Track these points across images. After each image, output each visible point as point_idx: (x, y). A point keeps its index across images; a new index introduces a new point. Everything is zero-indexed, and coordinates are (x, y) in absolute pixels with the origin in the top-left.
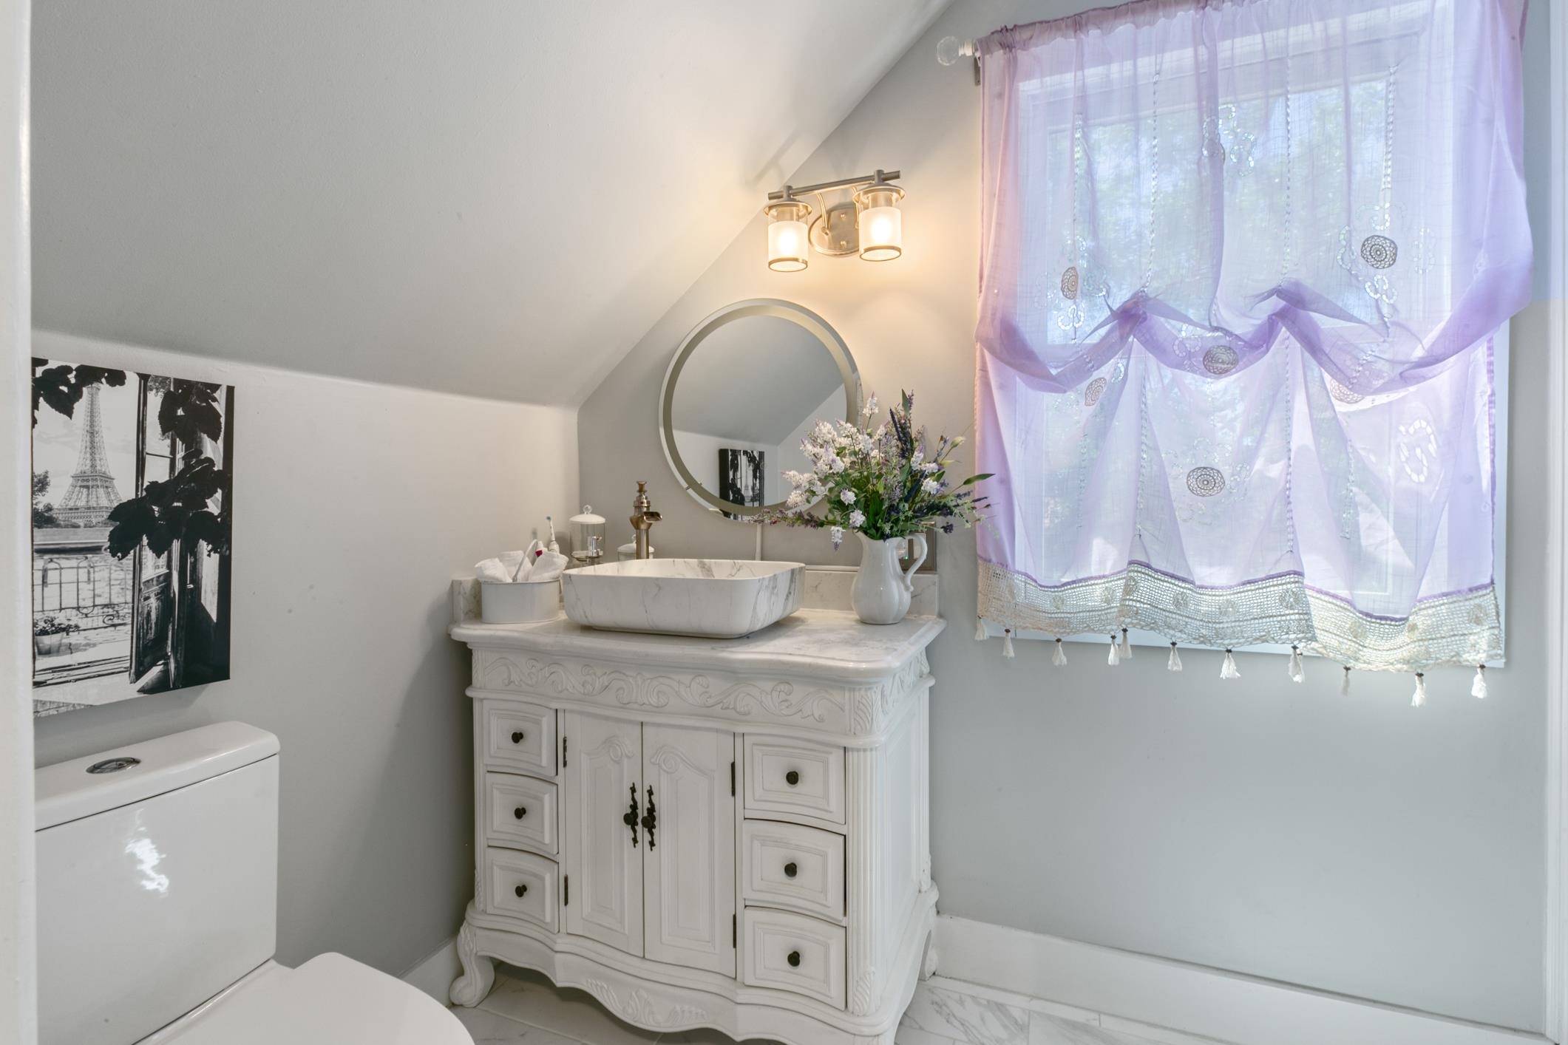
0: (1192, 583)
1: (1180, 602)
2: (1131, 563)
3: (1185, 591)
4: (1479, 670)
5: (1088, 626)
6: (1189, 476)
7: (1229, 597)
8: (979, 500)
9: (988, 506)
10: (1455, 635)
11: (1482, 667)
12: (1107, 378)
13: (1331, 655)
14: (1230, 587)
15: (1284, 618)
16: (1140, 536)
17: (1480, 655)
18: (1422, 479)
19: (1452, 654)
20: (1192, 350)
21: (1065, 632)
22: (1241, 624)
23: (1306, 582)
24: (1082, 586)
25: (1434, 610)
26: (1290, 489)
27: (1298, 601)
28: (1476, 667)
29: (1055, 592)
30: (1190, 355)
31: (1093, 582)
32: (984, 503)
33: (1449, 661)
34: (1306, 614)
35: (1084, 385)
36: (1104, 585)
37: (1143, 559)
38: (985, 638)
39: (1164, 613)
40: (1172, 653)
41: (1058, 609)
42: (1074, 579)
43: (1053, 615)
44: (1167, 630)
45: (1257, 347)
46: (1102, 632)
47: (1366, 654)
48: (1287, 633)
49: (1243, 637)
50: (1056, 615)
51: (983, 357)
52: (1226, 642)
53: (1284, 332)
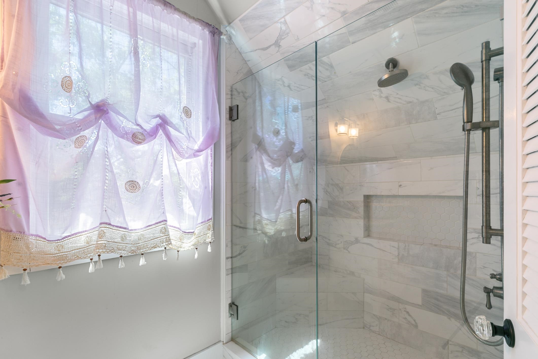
0: (128, 229)
1: (123, 238)
2: (101, 224)
3: (125, 233)
4: (209, 244)
5: (78, 256)
6: (126, 184)
7: (141, 233)
8: (4, 195)
9: (11, 199)
10: (204, 234)
11: (210, 243)
12: (89, 136)
13: (174, 248)
14: (142, 229)
15: (162, 238)
16: (106, 211)
17: (209, 240)
18: (198, 187)
19: (204, 240)
20: (128, 132)
21: (64, 262)
22: (147, 242)
23: (169, 223)
24: (74, 237)
25: (199, 227)
26: (162, 190)
27: (165, 231)
28: (209, 243)
29: (57, 243)
30: (127, 133)
31: (80, 235)
33: (203, 243)
34: (168, 235)
35: (74, 138)
36: (86, 235)
37: (108, 221)
38: (7, 277)
39: (117, 244)
40: (120, 261)
41: (60, 251)
42: (70, 234)
43: (56, 255)
44: (118, 251)
45: (152, 136)
46: (85, 258)
47: (184, 245)
48: (163, 243)
49: (148, 248)
50: (58, 255)
51: (4, 109)
52: (141, 251)
53: (161, 132)
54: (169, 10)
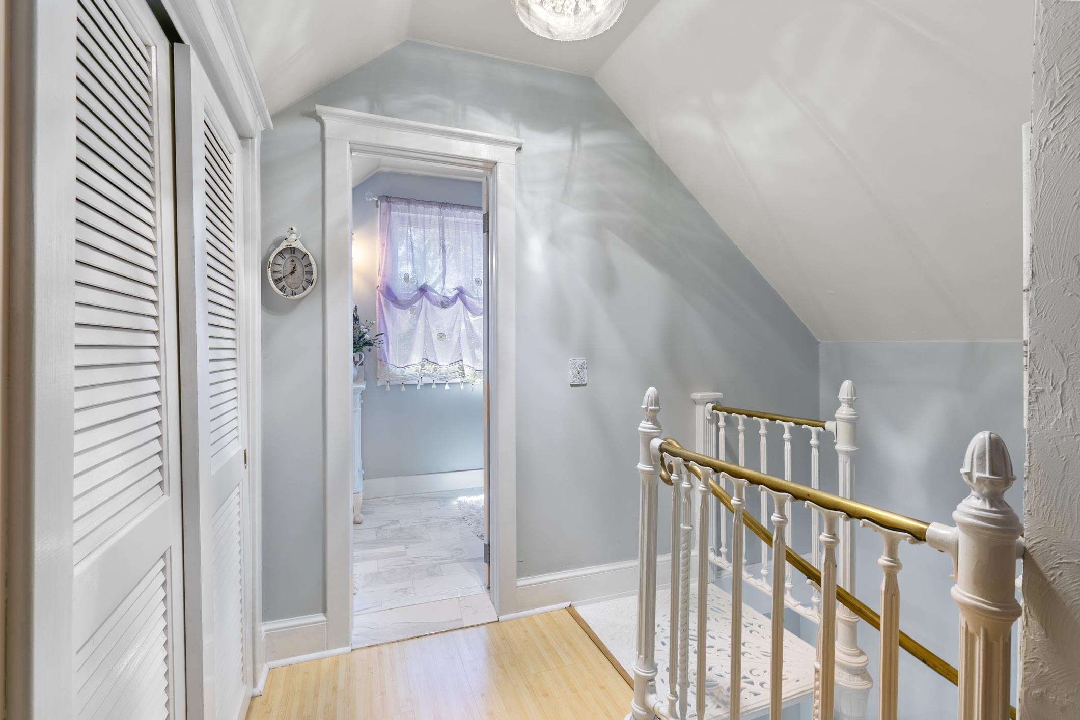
0: (438, 364)
1: (435, 370)
2: (423, 359)
3: (437, 367)
5: (411, 379)
6: (437, 335)
7: (446, 368)
8: (380, 341)
12: (417, 306)
13: (469, 382)
14: (447, 365)
15: (459, 373)
16: (425, 351)
21: (404, 382)
22: (450, 375)
23: (464, 363)
24: (410, 367)
26: (460, 340)
27: (461, 368)
29: (401, 369)
30: (438, 302)
31: (412, 366)
32: (382, 342)
34: (464, 371)
35: (410, 308)
36: (415, 366)
37: (426, 358)
38: (380, 385)
39: (432, 373)
40: (434, 386)
41: (402, 375)
42: (406, 365)
44: (432, 378)
45: (453, 302)
46: (415, 380)
47: (477, 380)
48: (460, 376)
49: (450, 379)
50: (401, 377)
51: (379, 295)
53: (459, 299)
54: (466, 210)
